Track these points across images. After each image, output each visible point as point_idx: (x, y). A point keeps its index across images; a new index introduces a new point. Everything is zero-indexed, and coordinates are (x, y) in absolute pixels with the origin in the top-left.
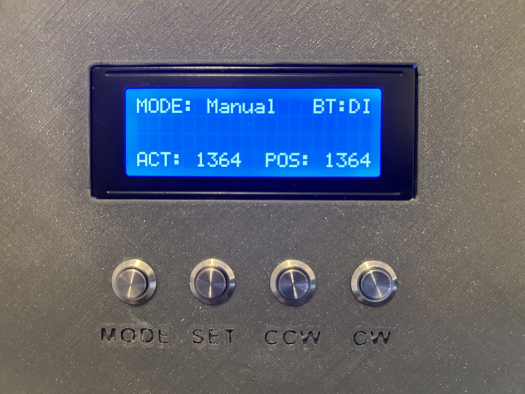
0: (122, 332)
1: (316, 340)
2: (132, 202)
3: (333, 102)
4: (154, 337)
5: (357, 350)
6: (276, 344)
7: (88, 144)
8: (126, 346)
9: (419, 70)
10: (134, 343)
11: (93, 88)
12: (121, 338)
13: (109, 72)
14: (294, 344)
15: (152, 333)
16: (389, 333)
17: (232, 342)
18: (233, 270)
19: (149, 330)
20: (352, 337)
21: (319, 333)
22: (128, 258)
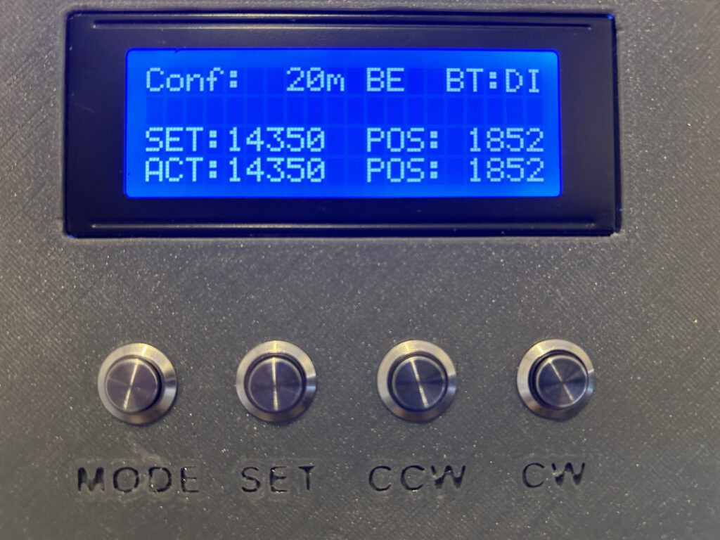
0: (116, 475)
1: (458, 481)
2: (134, 243)
3: (479, 74)
4: (173, 482)
5: (529, 496)
6: (388, 491)
7: (60, 144)
8: (124, 498)
9: (618, 21)
10: (137, 494)
11: (71, 49)
12: (112, 485)
13: (98, 22)
14: (420, 490)
15: (169, 475)
16: (583, 465)
17: (311, 489)
18: (312, 360)
19: (165, 469)
20: (521, 475)
21: (464, 468)
22: (127, 342)
